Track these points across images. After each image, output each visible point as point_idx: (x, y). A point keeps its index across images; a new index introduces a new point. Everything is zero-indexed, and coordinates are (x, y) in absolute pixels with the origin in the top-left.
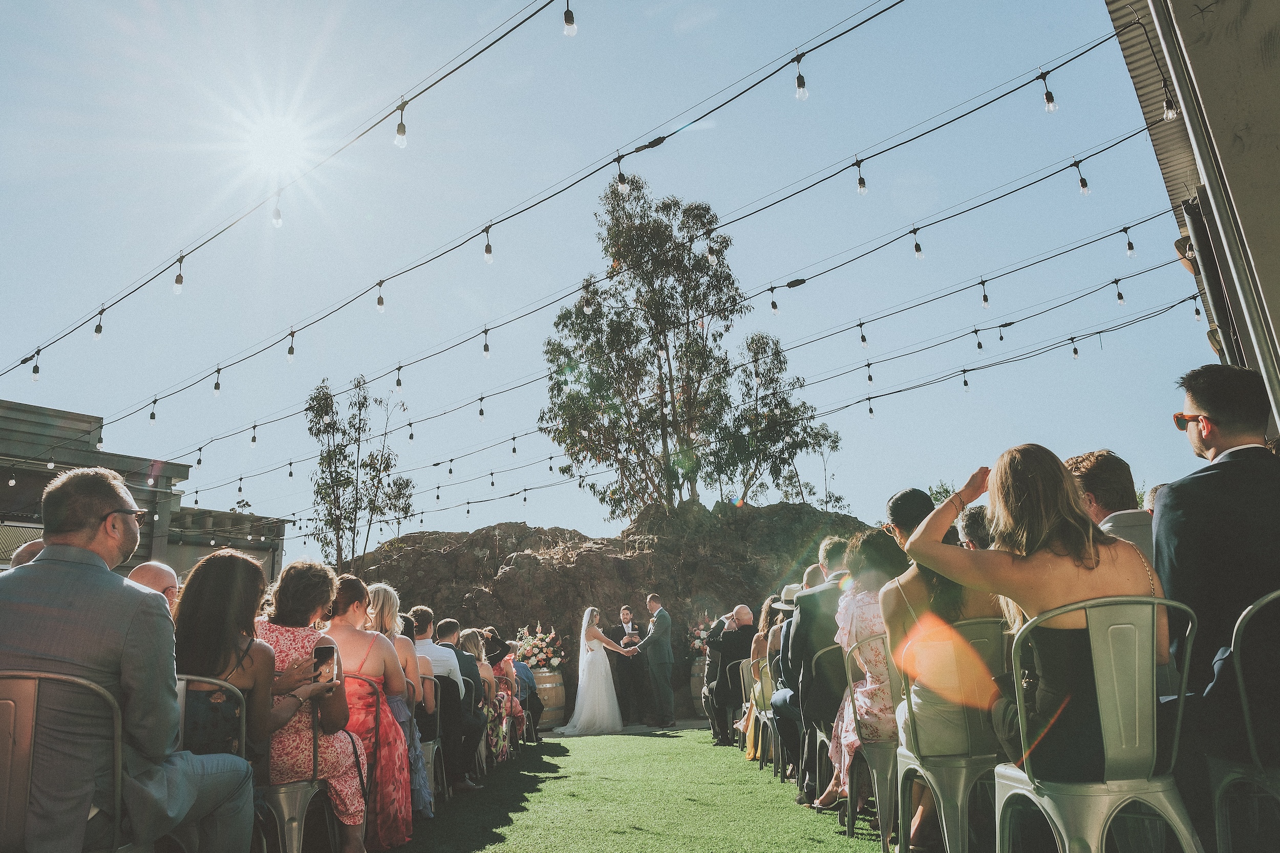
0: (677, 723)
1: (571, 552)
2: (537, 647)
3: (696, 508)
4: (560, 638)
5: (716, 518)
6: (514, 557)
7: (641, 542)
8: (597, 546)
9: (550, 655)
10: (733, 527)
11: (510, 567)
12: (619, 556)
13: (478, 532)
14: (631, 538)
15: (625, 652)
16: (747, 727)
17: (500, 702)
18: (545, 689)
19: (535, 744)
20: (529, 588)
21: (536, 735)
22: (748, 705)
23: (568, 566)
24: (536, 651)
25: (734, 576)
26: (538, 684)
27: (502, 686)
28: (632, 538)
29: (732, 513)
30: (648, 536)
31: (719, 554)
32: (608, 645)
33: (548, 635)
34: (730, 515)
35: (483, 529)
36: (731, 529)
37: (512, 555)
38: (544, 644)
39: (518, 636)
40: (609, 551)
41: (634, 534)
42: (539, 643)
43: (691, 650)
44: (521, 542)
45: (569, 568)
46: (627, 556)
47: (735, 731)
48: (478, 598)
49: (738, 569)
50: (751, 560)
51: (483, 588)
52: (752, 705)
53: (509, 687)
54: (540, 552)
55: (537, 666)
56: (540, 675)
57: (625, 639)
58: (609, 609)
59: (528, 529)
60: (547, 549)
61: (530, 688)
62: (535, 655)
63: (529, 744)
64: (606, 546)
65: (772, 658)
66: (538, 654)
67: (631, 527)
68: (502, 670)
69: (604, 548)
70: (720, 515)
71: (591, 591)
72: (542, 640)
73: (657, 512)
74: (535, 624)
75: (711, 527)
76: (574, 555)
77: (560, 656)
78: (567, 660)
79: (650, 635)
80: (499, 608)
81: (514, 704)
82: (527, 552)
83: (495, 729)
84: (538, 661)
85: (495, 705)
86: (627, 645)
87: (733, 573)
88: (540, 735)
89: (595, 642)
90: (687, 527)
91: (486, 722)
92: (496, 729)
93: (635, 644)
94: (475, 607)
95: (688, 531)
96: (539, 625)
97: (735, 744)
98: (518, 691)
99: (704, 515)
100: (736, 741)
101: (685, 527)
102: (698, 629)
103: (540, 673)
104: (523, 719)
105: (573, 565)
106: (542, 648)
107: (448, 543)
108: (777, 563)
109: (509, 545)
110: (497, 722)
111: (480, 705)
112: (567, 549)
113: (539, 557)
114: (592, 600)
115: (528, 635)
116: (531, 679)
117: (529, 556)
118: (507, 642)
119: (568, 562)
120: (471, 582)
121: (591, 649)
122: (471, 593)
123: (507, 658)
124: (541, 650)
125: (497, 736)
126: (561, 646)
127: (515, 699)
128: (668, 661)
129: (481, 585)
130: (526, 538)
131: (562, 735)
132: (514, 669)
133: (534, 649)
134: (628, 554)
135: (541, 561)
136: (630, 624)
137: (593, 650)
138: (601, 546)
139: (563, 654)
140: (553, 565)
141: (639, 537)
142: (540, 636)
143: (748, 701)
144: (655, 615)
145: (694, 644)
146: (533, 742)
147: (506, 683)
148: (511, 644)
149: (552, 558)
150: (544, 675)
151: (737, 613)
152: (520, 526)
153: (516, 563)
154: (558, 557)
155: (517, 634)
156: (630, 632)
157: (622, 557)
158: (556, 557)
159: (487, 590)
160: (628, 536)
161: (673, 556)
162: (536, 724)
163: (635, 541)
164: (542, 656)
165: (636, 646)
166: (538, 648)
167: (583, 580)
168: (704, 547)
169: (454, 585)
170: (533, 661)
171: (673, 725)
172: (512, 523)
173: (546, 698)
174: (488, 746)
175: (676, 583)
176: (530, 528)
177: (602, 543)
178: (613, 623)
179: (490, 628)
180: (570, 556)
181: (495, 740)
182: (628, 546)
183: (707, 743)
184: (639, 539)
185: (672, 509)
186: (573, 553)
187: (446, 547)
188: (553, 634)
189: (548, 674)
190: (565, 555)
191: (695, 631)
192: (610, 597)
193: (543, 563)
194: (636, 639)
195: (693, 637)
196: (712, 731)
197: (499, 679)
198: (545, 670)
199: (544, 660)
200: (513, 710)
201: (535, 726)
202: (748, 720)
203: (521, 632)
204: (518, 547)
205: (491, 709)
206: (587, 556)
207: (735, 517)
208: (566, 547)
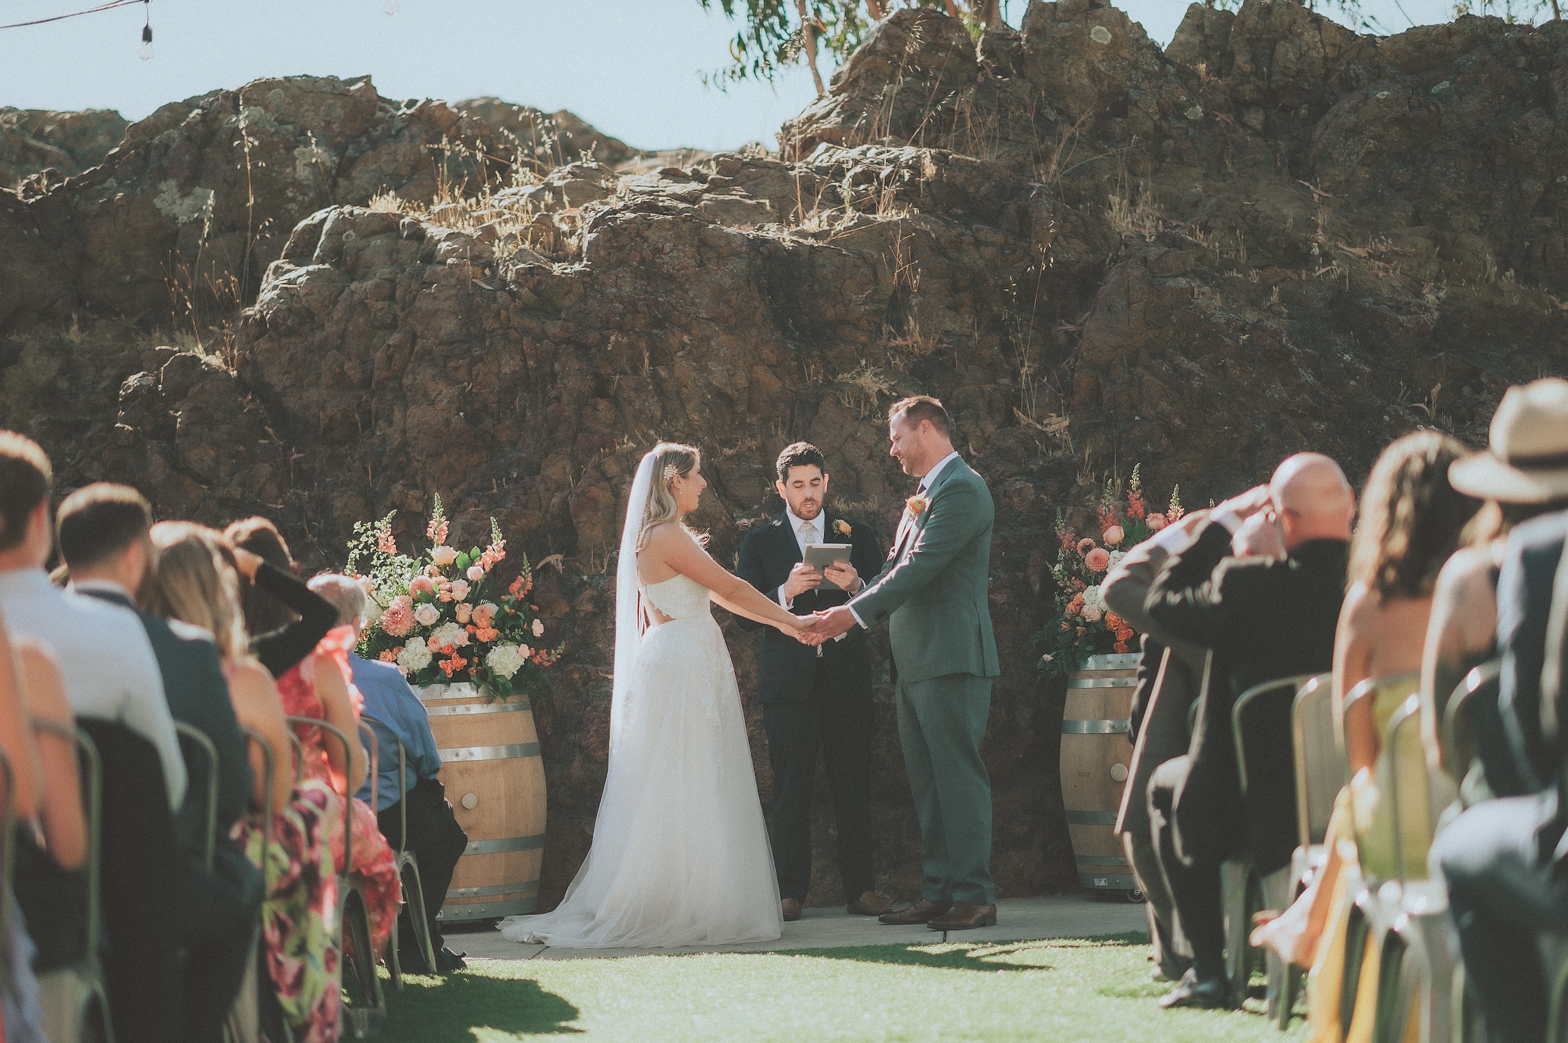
0: (1004, 911)
1: (569, 211)
2: (429, 597)
3: (1100, 35)
4: (526, 565)
5: (1186, 75)
6: (327, 226)
7: (868, 176)
8: (680, 188)
9: (486, 634)
10: (1255, 118)
11: (311, 268)
12: (771, 231)
13: (173, 113)
14: (821, 155)
15: (800, 629)
16: (1309, 943)
17: (311, 820)
18: (467, 769)
19: (438, 981)
20: (390, 358)
21: (437, 943)
22: (1319, 856)
23: (557, 269)
24: (428, 614)
25: (1255, 326)
26: (446, 744)
27: (309, 756)
28: (825, 156)
29: (1254, 60)
30: (895, 151)
31: (1192, 233)
32: (728, 597)
33: (475, 551)
34: (1248, 68)
35: (190, 104)
36: (1245, 126)
37: (319, 215)
38: (460, 589)
39: (354, 554)
40: (726, 209)
41: (834, 138)
42: (439, 584)
43: (1065, 626)
44: (352, 161)
45: (562, 280)
46: (804, 234)
47: (1256, 958)
48: (178, 393)
49: (1274, 298)
50: (1327, 258)
51: (199, 351)
52: (1335, 862)
53: (340, 762)
54: (436, 208)
55: (429, 675)
56: (445, 710)
57: (799, 578)
58: (728, 452)
59: (381, 109)
60: (467, 195)
61: (415, 763)
62: (425, 632)
63: (409, 979)
64: (715, 186)
65: (1446, 680)
66: (434, 626)
67: (820, 109)
68: (304, 689)
69: (706, 196)
70: (1202, 67)
71: (654, 375)
72: (451, 571)
73: (930, 48)
74: (419, 507)
75: (1164, 116)
76: (579, 223)
77: (528, 638)
78: (555, 656)
79: (905, 562)
80: (265, 435)
81: (357, 828)
82: (385, 204)
83: (290, 923)
84: (437, 656)
85: (290, 832)
86: (802, 604)
87: (1251, 316)
88: (453, 944)
89: (679, 585)
90: (1060, 112)
91: (260, 896)
92: (296, 921)
93: (841, 596)
94: (165, 431)
95: (1067, 131)
96: (438, 511)
97: (1250, 1003)
98: (370, 776)
99: (1135, 66)
100: (1259, 993)
101: (1052, 115)
102: (1100, 543)
103: (446, 702)
104: (391, 885)
105: (577, 267)
106: (452, 604)
107: (32, 156)
108: (1438, 279)
109: (303, 173)
110: (301, 897)
111: (235, 833)
112: (549, 197)
113: (435, 231)
114: (658, 414)
115: (393, 550)
116: (419, 729)
117: (388, 225)
118: (316, 583)
119: (558, 253)
120: (146, 327)
121: (658, 612)
122: (150, 371)
123: (327, 644)
124: (448, 612)
125: (302, 949)
126: (530, 597)
127: (360, 806)
128: (975, 670)
129: (188, 339)
130: (374, 144)
131: (539, 947)
132: (353, 691)
133: (420, 607)
134: (811, 224)
135: (444, 246)
136: (819, 521)
137: (667, 619)
138: (694, 186)
139: (538, 628)
140: (491, 264)
141: (855, 153)
142: (442, 554)
143: (1318, 838)
144: (927, 481)
145: (1081, 605)
146: (424, 970)
147: (323, 745)
148: (332, 587)
149: (490, 233)
150: (460, 710)
151: (1291, 490)
152: (345, 94)
153: (335, 253)
154: (515, 229)
155: (350, 545)
156: (819, 543)
157: (785, 237)
158: (503, 231)
159: (215, 360)
160: (809, 145)
161: (999, 238)
162: (436, 900)
163: (838, 172)
164: (451, 636)
165: (848, 606)
166: (438, 604)
167: (620, 328)
168: (1133, 203)
169: (74, 334)
170: (416, 654)
171: (988, 921)
172: (315, 80)
173: (469, 801)
174: (268, 990)
175: (1007, 348)
176: (390, 102)
177: (698, 177)
178: (745, 508)
179: (255, 523)
180: (565, 227)
181: (292, 965)
182: (809, 188)
183: (1133, 994)
184: (856, 162)
185: (1000, 40)
186: (576, 212)
187: (34, 177)
188: (496, 551)
189: (476, 709)
190: (544, 223)
191: (1087, 549)
192: (730, 402)
193: (450, 253)
194: (843, 576)
195: (1078, 574)
196: (1155, 949)
197: (297, 727)
198: (466, 690)
199: (462, 651)
200: (355, 849)
201: (433, 910)
202: (1319, 913)
203: (363, 539)
204: (342, 182)
205: (276, 849)
206: (637, 231)
207: (1270, 74)
208: (549, 187)
